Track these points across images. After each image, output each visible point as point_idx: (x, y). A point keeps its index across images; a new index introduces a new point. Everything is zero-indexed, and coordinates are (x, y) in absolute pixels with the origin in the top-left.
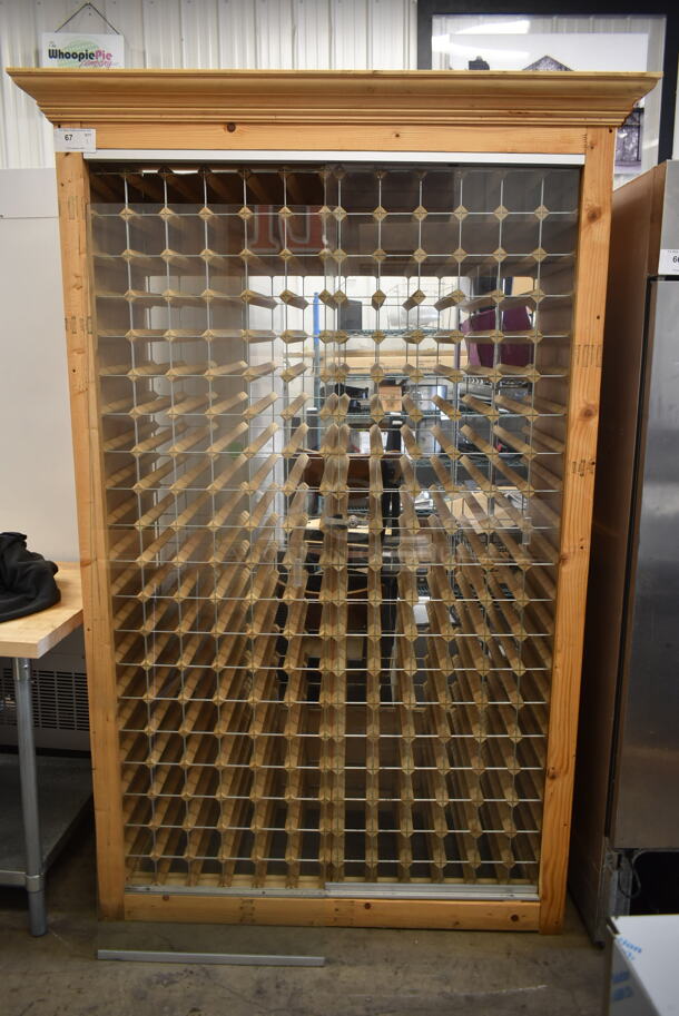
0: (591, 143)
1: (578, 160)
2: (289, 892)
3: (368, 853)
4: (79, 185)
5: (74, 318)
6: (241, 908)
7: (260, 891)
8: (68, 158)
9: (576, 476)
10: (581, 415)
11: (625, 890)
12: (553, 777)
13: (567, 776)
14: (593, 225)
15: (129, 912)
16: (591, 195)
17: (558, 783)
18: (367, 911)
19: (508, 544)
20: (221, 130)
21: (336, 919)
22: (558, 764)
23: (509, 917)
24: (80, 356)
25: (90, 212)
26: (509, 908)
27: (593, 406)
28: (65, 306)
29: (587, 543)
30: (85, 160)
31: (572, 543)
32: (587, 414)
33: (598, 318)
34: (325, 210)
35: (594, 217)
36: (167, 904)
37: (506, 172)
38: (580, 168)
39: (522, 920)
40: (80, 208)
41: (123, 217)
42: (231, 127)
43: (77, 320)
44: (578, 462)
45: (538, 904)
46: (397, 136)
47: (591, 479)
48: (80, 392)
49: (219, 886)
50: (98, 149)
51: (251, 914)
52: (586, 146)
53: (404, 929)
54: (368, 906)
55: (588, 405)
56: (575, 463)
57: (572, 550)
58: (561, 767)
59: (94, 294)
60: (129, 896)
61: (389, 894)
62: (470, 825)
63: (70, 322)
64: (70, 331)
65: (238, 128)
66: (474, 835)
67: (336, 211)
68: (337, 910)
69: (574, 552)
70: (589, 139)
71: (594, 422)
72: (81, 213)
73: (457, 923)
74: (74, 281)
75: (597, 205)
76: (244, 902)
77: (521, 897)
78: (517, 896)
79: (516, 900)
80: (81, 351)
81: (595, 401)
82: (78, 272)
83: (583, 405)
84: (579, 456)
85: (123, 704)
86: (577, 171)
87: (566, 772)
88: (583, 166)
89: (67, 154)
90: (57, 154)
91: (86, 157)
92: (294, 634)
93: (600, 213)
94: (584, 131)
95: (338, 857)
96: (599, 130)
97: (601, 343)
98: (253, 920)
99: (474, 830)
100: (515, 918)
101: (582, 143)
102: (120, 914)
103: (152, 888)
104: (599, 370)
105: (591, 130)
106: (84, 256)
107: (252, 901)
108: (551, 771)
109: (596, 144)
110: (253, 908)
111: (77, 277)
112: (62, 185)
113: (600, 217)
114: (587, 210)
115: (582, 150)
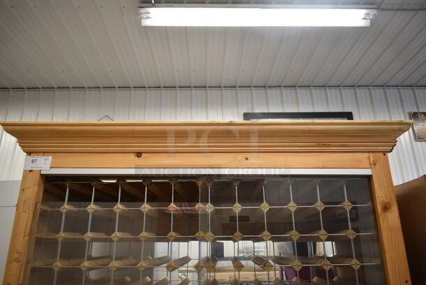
0: (373, 162)
1: (368, 172)
4: (34, 190)
8: (32, 173)
14: (387, 213)
16: (381, 194)
20: (133, 156)
30: (41, 175)
33: (407, 282)
34: (199, 205)
35: (386, 208)
37: (319, 180)
38: (369, 178)
40: (30, 205)
41: (62, 210)
42: (139, 154)
46: (247, 159)
50: (51, 168)
52: (370, 164)
59: (31, 264)
65: (143, 155)
67: (207, 206)
70: (372, 159)
72: (32, 208)
74: (15, 255)
75: (386, 200)
82: (20, 250)
86: (366, 179)
88: (371, 176)
89: (31, 171)
90: (24, 171)
91: (42, 173)
93: (390, 206)
94: (367, 155)
96: (377, 154)
101: (367, 162)
105: (371, 154)
106: (26, 238)
109: (377, 162)
111: (18, 253)
112: (23, 190)
113: (390, 208)
114: (380, 204)
115: (369, 166)
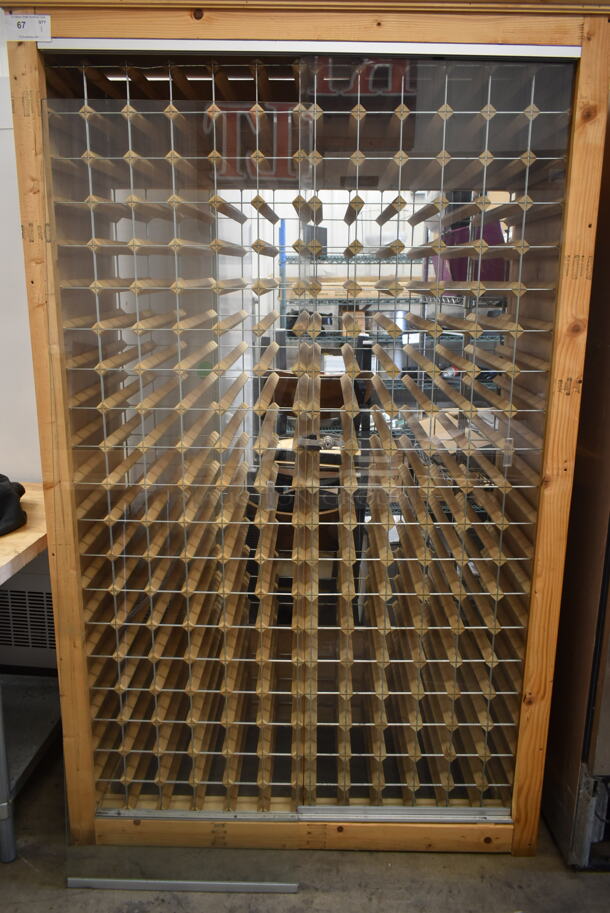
0: (588, 34)
1: (573, 52)
2: (261, 816)
3: (340, 776)
4: (33, 79)
5: (31, 225)
6: (213, 832)
7: (230, 815)
8: (22, 48)
9: (562, 395)
10: (568, 330)
11: (599, 814)
12: (530, 703)
13: (543, 702)
14: (588, 125)
15: (100, 836)
16: (586, 92)
17: (534, 708)
18: (340, 834)
19: (485, 466)
20: (187, 17)
21: (308, 842)
22: (535, 690)
23: (482, 840)
24: (39, 266)
25: (46, 109)
26: (482, 831)
27: (580, 321)
28: (22, 213)
29: (571, 465)
30: (39, 50)
31: (555, 466)
32: (575, 329)
33: (590, 226)
34: (299, 107)
35: (589, 115)
36: (139, 828)
37: (495, 66)
38: (574, 63)
39: (495, 842)
40: (35, 105)
41: (83, 115)
42: (198, 13)
43: (35, 227)
44: (564, 380)
45: (512, 827)
46: (379, 24)
47: (577, 398)
48: (39, 306)
49: (190, 809)
50: (53, 38)
51: (224, 838)
52: (582, 38)
53: (377, 851)
54: (340, 829)
55: (576, 320)
56: (561, 381)
57: (555, 473)
58: (538, 692)
59: (53, 199)
60: (99, 820)
61: (361, 817)
62: (444, 748)
63: (26, 229)
64: (28, 239)
65: (206, 14)
66: (448, 759)
67: (312, 108)
68: (309, 833)
69: (558, 475)
70: (586, 29)
71: (582, 338)
72: (37, 110)
73: (430, 845)
74: (30, 184)
75: (592, 103)
76: (216, 826)
77: (494, 819)
78: (489, 818)
79: (490, 822)
80: (39, 261)
81: (584, 316)
82: (34, 176)
83: (571, 320)
84: (566, 375)
85: (90, 630)
86: (572, 66)
87: (543, 697)
88: (579, 59)
89: (20, 44)
90: (9, 43)
91: (41, 46)
92: (265, 558)
93: (595, 112)
94: (580, 20)
95: (309, 780)
96: (597, 19)
97: (592, 254)
98: (225, 844)
99: (449, 755)
100: (488, 840)
101: (578, 33)
102: (91, 839)
103: (124, 812)
104: (589, 283)
105: (588, 19)
106: (40, 157)
107: (223, 825)
108: (528, 696)
109: (593, 34)
110: (225, 832)
111: (33, 180)
112: (16, 78)
113: (596, 115)
114: (581, 108)
115: (578, 42)
